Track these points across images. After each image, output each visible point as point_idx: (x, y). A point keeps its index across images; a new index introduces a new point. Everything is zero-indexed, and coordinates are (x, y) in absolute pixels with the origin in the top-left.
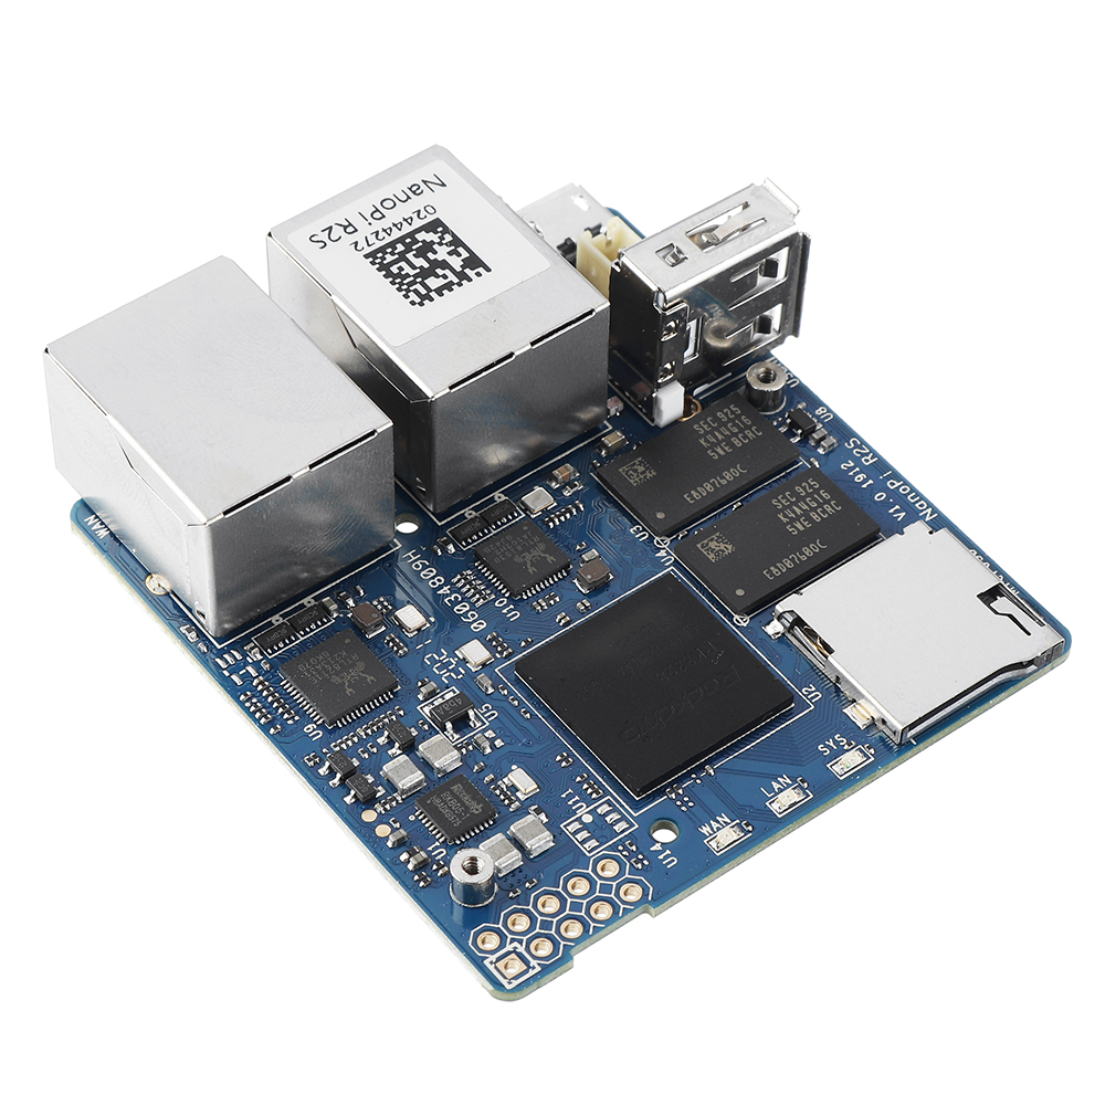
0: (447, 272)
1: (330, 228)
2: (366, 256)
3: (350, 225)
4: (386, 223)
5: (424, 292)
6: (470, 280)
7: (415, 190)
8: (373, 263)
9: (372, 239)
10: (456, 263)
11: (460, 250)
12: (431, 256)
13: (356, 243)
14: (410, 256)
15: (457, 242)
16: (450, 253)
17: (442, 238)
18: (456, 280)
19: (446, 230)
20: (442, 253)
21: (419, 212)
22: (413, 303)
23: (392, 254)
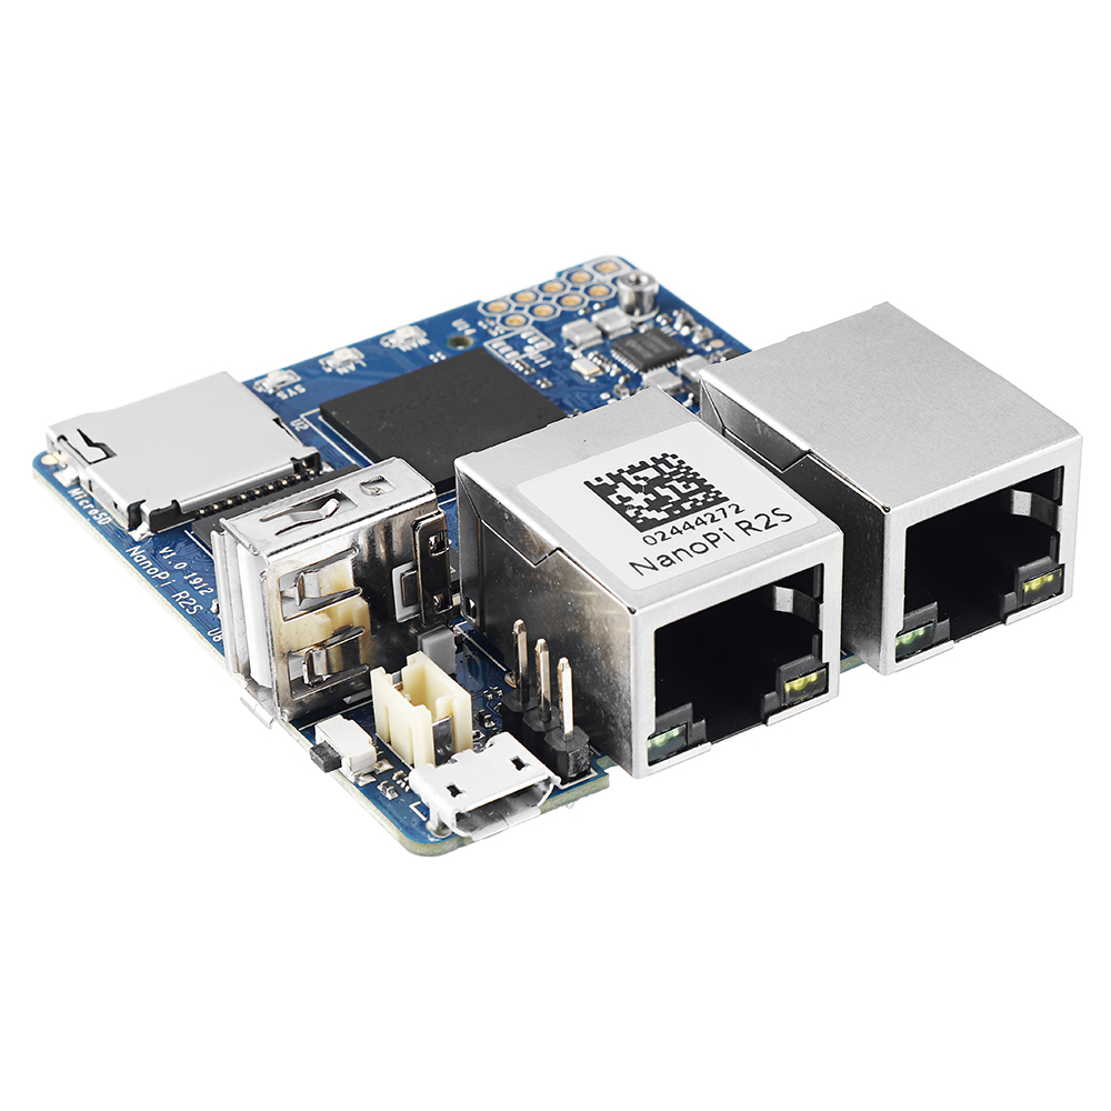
0: (634, 482)
1: (767, 527)
2: (726, 499)
3: (744, 530)
4: (703, 529)
5: (662, 466)
6: (609, 475)
7: (666, 561)
8: (718, 493)
9: (719, 515)
10: (623, 490)
11: (617, 502)
12: (652, 497)
13: (737, 511)
14: (676, 498)
15: (621, 509)
16: (629, 499)
17: (638, 513)
18: (625, 475)
19: (632, 521)
20: (639, 499)
21: (663, 539)
22: (674, 457)
23: (696, 501)
